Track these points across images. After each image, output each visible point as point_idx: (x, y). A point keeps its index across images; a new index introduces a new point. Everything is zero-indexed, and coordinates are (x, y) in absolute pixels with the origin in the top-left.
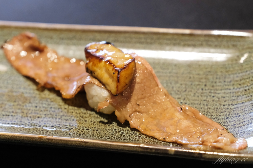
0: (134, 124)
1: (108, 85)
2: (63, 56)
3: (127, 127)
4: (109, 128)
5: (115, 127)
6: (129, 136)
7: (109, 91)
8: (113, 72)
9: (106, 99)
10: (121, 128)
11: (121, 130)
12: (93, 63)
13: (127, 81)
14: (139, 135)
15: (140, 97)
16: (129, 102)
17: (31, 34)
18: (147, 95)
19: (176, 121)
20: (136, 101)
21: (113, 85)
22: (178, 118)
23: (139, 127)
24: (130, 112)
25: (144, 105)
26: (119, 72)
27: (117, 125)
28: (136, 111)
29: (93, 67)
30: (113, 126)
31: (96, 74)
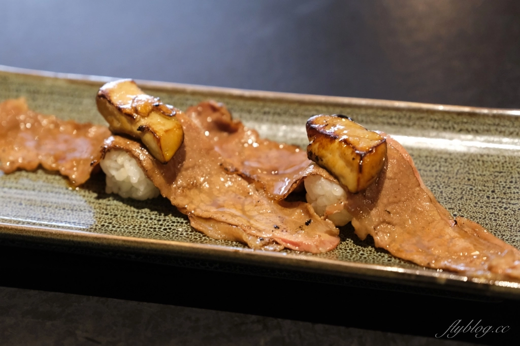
0: (382, 241)
1: (343, 177)
2: (267, 140)
3: (370, 247)
4: (341, 247)
5: (350, 246)
6: (374, 258)
7: (344, 187)
8: (353, 156)
9: (340, 200)
10: (360, 247)
11: (360, 251)
12: (321, 144)
13: (374, 172)
14: (389, 259)
15: (391, 200)
16: (375, 206)
17: (218, 104)
18: (403, 199)
19: (447, 239)
20: (386, 206)
21: (351, 178)
22: (450, 236)
23: (388, 246)
24: (375, 223)
25: (397, 213)
26: (361, 157)
27: (354, 243)
28: (384, 222)
29: (321, 150)
30: (347, 244)
31: (324, 160)
